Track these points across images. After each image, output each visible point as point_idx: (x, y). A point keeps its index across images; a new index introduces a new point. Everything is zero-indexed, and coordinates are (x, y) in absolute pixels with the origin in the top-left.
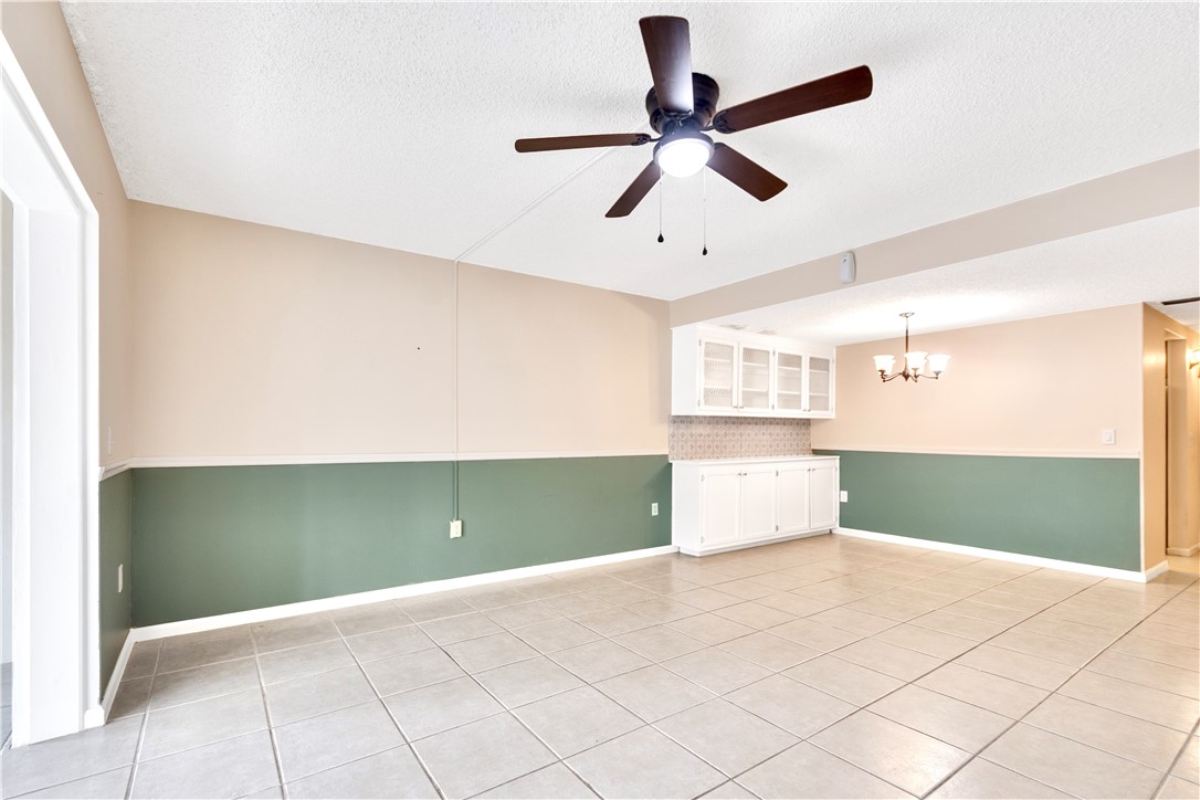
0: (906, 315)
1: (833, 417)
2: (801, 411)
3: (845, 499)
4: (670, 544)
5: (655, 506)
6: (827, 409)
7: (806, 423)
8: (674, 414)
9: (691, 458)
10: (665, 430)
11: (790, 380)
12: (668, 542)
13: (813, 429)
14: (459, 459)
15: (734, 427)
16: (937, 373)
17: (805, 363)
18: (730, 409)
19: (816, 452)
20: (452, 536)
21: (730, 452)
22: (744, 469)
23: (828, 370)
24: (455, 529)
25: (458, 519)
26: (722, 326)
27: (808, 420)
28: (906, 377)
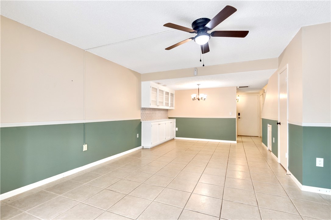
0: (198, 85)
1: (174, 109)
2: (169, 107)
3: (177, 130)
4: (141, 146)
5: (138, 134)
6: (173, 107)
7: (167, 110)
8: (142, 107)
9: (146, 120)
10: (140, 112)
11: (167, 99)
12: (140, 145)
13: (169, 112)
14: (86, 122)
15: (154, 111)
16: (205, 99)
17: (170, 94)
18: (156, 106)
19: (170, 118)
20: (84, 150)
21: (153, 118)
22: (160, 123)
23: (173, 96)
24: (85, 147)
25: (86, 144)
26: (156, 83)
27: (168, 109)
28: (199, 99)
